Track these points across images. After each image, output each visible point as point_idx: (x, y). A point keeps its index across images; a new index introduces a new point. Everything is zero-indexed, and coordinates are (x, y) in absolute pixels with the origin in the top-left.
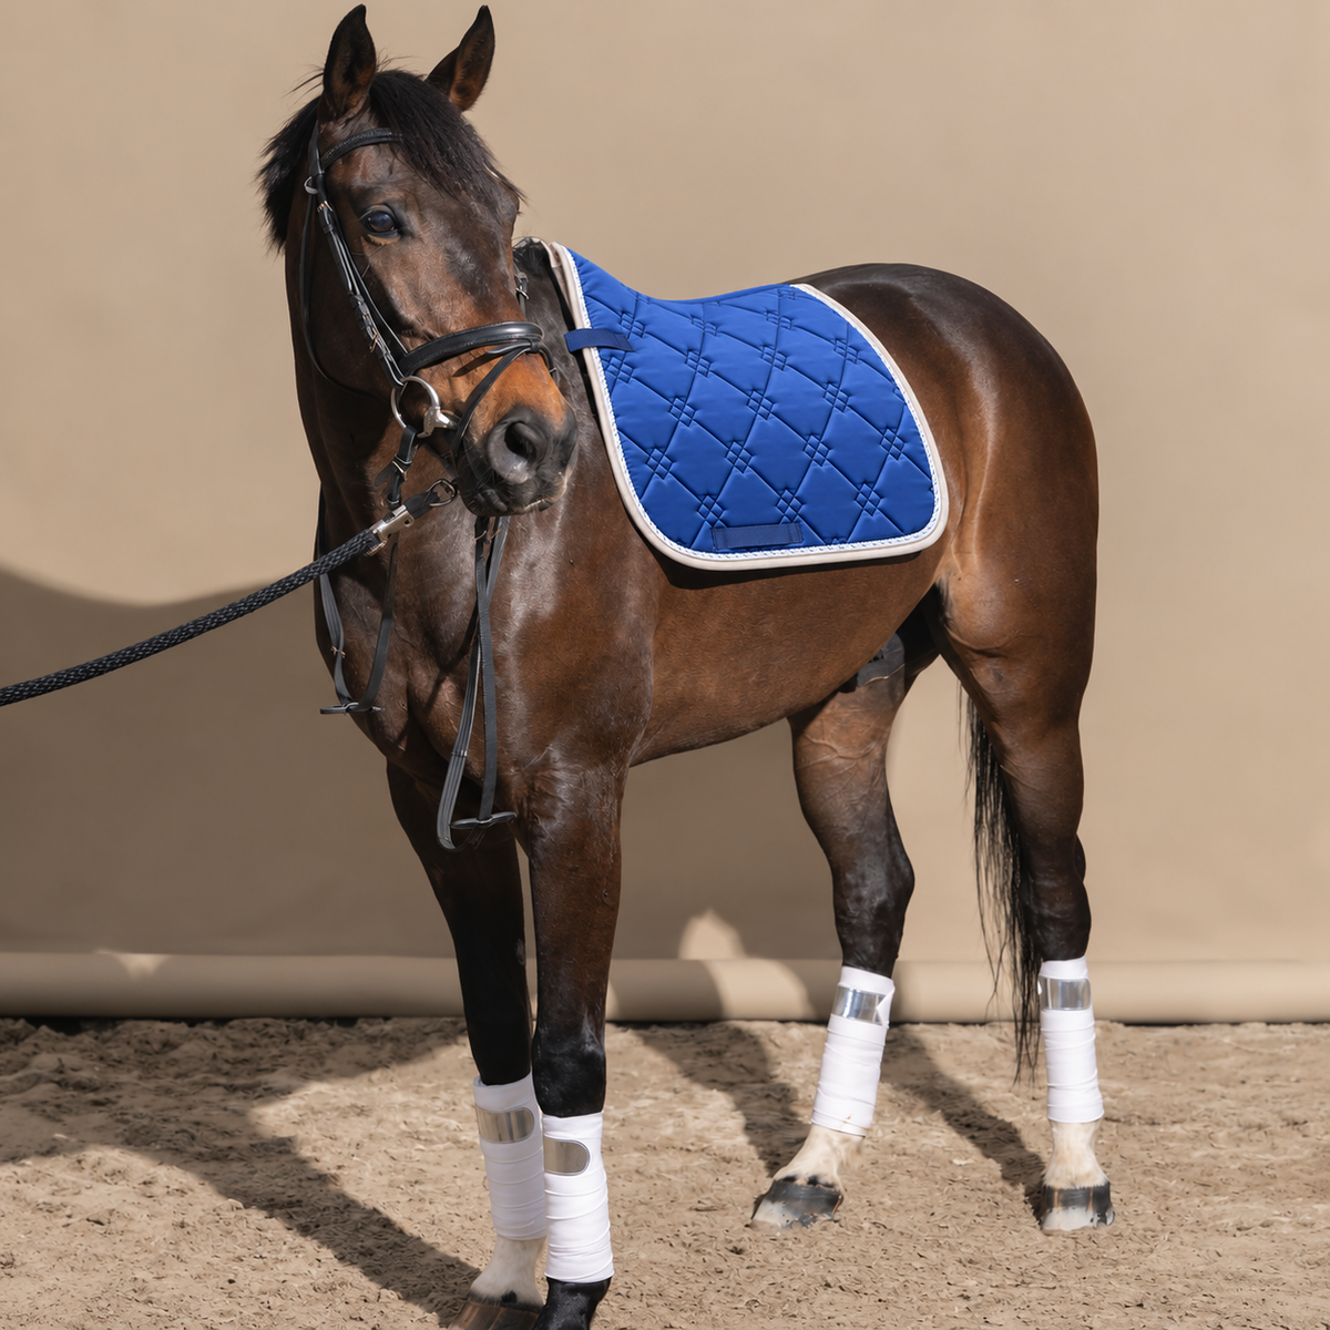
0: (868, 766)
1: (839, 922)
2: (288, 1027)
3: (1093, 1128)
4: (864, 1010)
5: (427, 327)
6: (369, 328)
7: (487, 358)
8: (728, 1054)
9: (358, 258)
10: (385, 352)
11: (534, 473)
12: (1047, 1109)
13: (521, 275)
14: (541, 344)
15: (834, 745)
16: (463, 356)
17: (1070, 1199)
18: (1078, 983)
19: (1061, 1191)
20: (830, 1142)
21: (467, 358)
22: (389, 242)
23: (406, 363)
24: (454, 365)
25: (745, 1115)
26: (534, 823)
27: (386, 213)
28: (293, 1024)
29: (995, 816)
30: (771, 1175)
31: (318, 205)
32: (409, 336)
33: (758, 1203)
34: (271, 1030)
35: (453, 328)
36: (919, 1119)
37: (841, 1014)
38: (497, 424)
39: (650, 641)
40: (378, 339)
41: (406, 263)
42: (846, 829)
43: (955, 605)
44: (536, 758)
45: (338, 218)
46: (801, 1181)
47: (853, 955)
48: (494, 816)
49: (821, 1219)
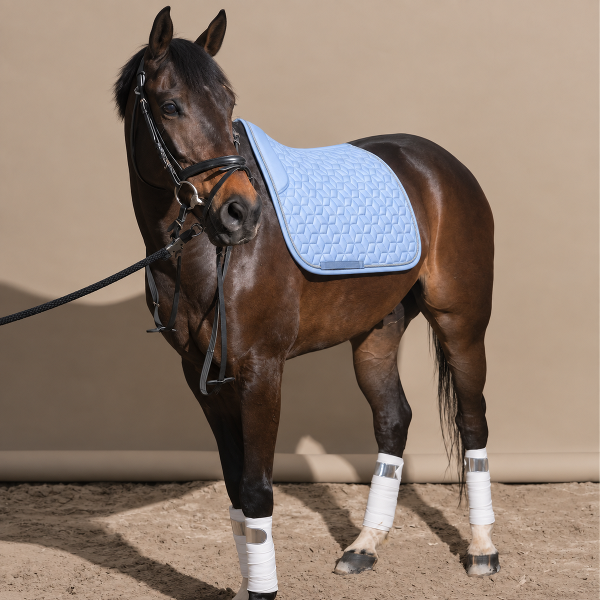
0: (389, 362)
1: (376, 433)
3: (490, 527)
4: (389, 472)
5: (191, 158)
6: (164, 159)
7: (220, 172)
8: (323, 497)
9: (158, 125)
10: (172, 170)
11: (241, 226)
13: (236, 134)
14: (246, 166)
15: (373, 353)
16: (209, 172)
17: (481, 560)
18: (483, 460)
19: (476, 556)
20: (371, 533)
21: (210, 173)
22: (174, 118)
23: (182, 175)
24: (204, 176)
26: (243, 384)
27: (173, 104)
30: (343, 550)
31: (140, 100)
32: (182, 162)
33: (337, 562)
35: (204, 158)
36: (413, 525)
37: (378, 475)
38: (224, 203)
39: (298, 301)
40: (168, 164)
41: (181, 128)
42: (379, 391)
43: (428, 289)
44: (245, 354)
45: (149, 107)
46: (357, 552)
47: (384, 448)
48: (225, 380)
49: (367, 569)
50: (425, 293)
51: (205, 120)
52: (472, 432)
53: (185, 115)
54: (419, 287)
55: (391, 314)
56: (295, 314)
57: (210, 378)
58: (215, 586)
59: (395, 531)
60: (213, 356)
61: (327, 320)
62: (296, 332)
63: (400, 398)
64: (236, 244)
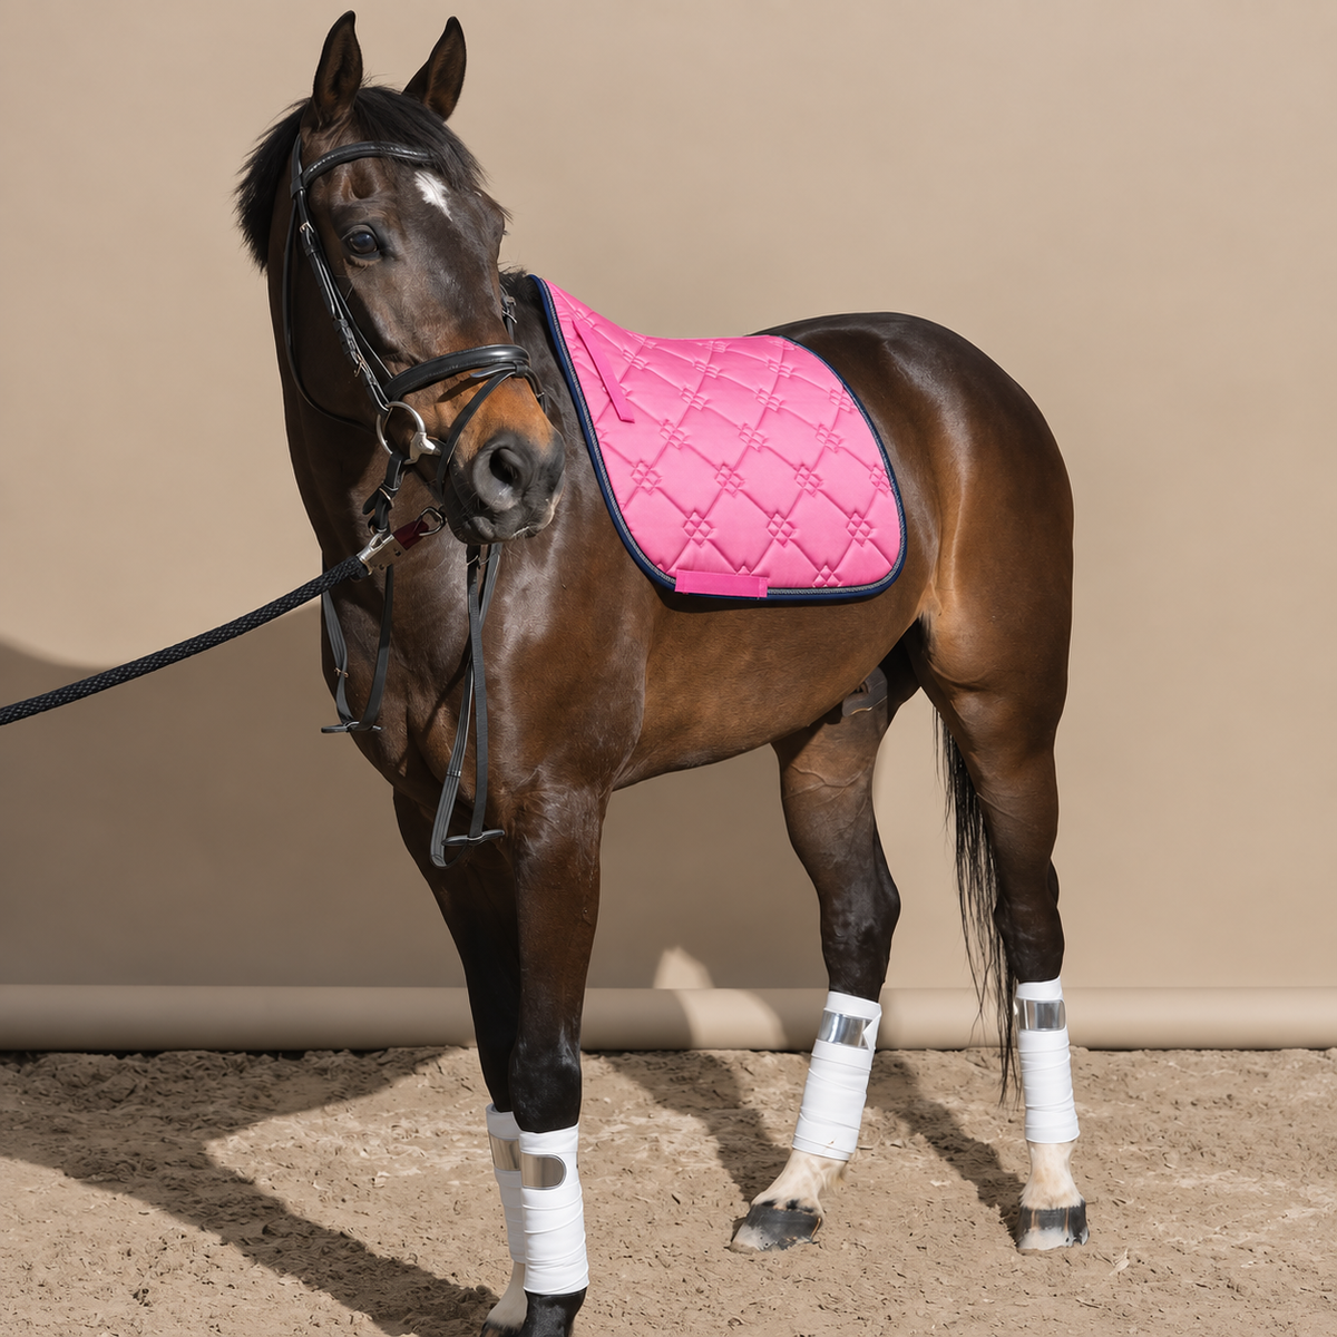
0: (854, 794)
1: (825, 948)
3: (1070, 1148)
4: (851, 1033)
5: (409, 350)
6: (353, 353)
7: (472, 382)
9: (339, 281)
10: (369, 376)
11: (519, 499)
12: (1026, 1131)
13: (508, 299)
14: (527, 367)
15: (821, 775)
16: (447, 381)
17: (1050, 1219)
18: (1053, 1004)
19: (1038, 1212)
20: (810, 1166)
21: (451, 383)
22: (371, 263)
24: (439, 390)
26: (522, 843)
27: (368, 233)
29: (975, 841)
30: (748, 1201)
31: (299, 226)
32: (395, 361)
33: (738, 1224)
35: (437, 352)
36: (898, 1142)
37: (827, 1040)
38: (481, 450)
39: (643, 665)
40: (363, 364)
41: (390, 288)
42: (832, 856)
43: (938, 640)
44: (526, 779)
45: (319, 240)
46: (780, 1206)
47: (840, 980)
48: (484, 834)
49: (799, 1241)
50: (930, 649)
51: (438, 265)
52: (1029, 944)
53: (396, 258)
54: (918, 635)
55: (860, 690)
56: (637, 693)
57: (453, 831)
59: (860, 1156)
60: (459, 785)
62: (637, 731)
63: (877, 869)
64: (510, 539)
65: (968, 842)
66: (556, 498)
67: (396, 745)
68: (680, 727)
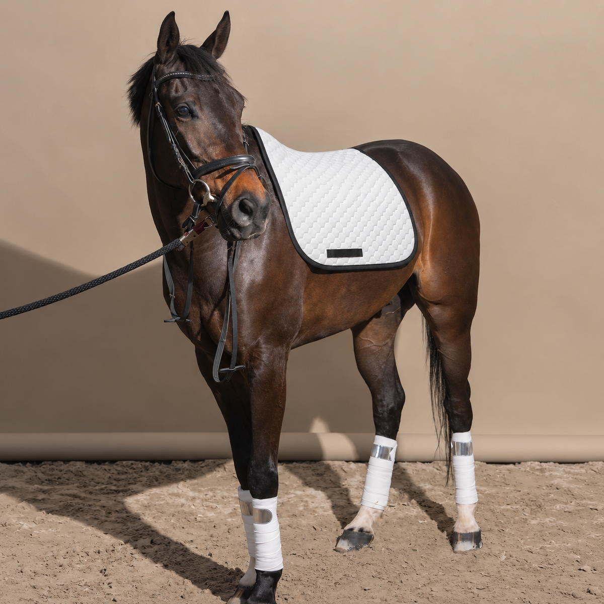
0: (386, 349)
1: (374, 416)
2: (141, 465)
3: (474, 506)
4: (384, 454)
5: (204, 157)
6: (178, 158)
7: (231, 171)
8: (325, 475)
9: (174, 128)
10: (186, 169)
11: (251, 221)
13: (245, 135)
14: (255, 164)
15: (372, 341)
16: (220, 170)
17: (467, 537)
18: (468, 444)
19: (461, 534)
20: (368, 513)
21: (221, 171)
22: (187, 120)
23: (195, 174)
24: (216, 174)
25: (332, 501)
26: (252, 372)
27: (186, 108)
28: (143, 463)
29: (438, 371)
30: (343, 528)
31: (155, 104)
32: (196, 161)
34: (134, 466)
35: (215, 158)
36: (405, 504)
37: (375, 457)
38: (235, 200)
39: (302, 293)
40: (183, 163)
41: (194, 130)
42: (377, 376)
43: (422, 282)
44: (253, 343)
46: (356, 530)
47: (380, 431)
48: (236, 367)
49: (364, 546)
50: (419, 286)
51: (216, 121)
52: (458, 416)
54: (413, 280)
55: (389, 304)
56: (300, 306)
57: (222, 366)
58: (225, 566)
59: (389, 509)
60: (225, 346)
61: (330, 311)
62: (300, 323)
64: (246, 239)
65: (435, 370)
66: (267, 221)
67: (196, 328)
68: (318, 320)
